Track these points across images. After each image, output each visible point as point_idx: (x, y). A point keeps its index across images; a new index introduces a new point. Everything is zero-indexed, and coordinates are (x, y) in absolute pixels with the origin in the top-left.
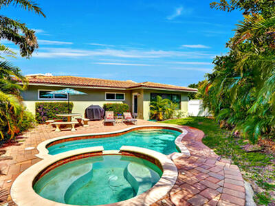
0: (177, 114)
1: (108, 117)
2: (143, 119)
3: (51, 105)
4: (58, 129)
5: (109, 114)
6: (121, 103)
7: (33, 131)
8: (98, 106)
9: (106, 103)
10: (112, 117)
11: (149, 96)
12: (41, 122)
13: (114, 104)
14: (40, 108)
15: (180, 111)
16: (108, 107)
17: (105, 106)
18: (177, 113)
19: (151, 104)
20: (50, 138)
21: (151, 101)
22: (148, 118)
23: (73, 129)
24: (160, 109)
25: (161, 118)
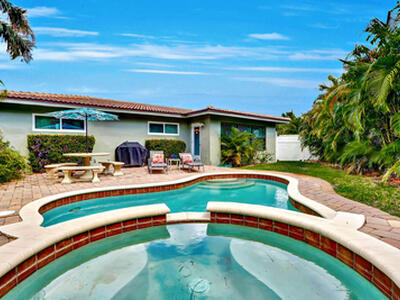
0: (261, 157)
1: (155, 159)
2: (210, 164)
3: (55, 139)
4: (67, 180)
5: (157, 156)
7: (20, 183)
9: (149, 138)
10: (162, 160)
11: (219, 127)
12: (37, 169)
13: (162, 141)
14: (35, 144)
15: (264, 152)
16: (153, 145)
17: (148, 143)
18: (261, 155)
19: (222, 141)
20: (51, 194)
21: (222, 135)
22: (219, 163)
23: (96, 179)
24: (238, 148)
25: (238, 163)
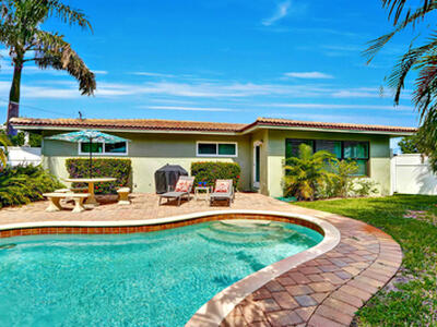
0: (358, 187)
1: (178, 186)
2: (268, 194)
3: (88, 163)
5: (182, 183)
6: (230, 161)
8: (179, 166)
9: (196, 160)
11: (282, 146)
13: (208, 164)
15: (365, 180)
18: (356, 184)
19: (287, 163)
21: (287, 156)
22: (281, 194)
23: (77, 209)
24: (302, 174)
25: (307, 195)
